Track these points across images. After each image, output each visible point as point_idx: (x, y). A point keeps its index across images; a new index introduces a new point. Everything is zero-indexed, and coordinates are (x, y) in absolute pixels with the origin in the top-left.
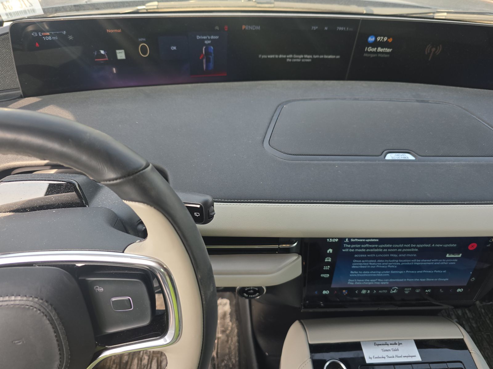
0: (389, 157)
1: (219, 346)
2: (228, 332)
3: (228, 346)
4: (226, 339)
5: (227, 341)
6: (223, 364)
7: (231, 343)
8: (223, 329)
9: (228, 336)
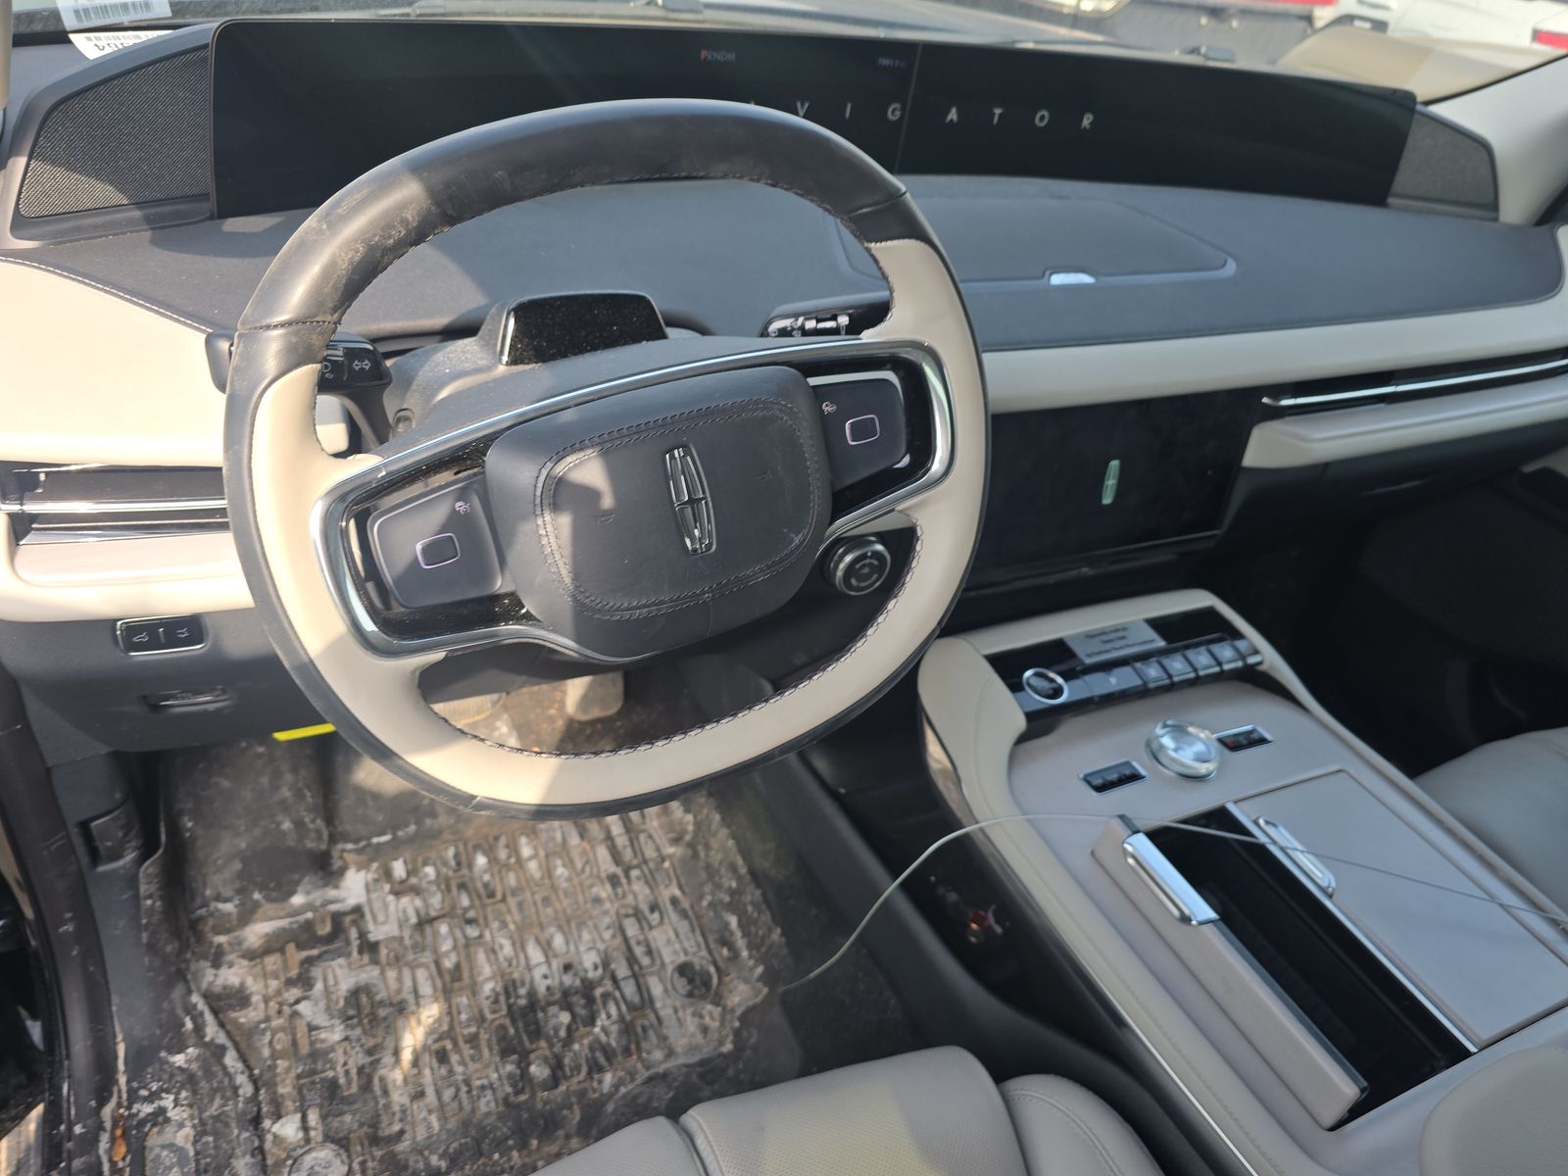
0: (1057, 279)
1: (679, 872)
2: (688, 838)
3: (701, 864)
4: (689, 852)
5: (695, 855)
6: (705, 903)
7: (707, 855)
8: (672, 835)
9: (692, 845)
